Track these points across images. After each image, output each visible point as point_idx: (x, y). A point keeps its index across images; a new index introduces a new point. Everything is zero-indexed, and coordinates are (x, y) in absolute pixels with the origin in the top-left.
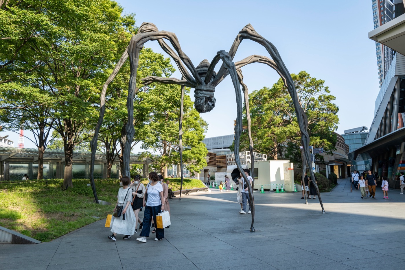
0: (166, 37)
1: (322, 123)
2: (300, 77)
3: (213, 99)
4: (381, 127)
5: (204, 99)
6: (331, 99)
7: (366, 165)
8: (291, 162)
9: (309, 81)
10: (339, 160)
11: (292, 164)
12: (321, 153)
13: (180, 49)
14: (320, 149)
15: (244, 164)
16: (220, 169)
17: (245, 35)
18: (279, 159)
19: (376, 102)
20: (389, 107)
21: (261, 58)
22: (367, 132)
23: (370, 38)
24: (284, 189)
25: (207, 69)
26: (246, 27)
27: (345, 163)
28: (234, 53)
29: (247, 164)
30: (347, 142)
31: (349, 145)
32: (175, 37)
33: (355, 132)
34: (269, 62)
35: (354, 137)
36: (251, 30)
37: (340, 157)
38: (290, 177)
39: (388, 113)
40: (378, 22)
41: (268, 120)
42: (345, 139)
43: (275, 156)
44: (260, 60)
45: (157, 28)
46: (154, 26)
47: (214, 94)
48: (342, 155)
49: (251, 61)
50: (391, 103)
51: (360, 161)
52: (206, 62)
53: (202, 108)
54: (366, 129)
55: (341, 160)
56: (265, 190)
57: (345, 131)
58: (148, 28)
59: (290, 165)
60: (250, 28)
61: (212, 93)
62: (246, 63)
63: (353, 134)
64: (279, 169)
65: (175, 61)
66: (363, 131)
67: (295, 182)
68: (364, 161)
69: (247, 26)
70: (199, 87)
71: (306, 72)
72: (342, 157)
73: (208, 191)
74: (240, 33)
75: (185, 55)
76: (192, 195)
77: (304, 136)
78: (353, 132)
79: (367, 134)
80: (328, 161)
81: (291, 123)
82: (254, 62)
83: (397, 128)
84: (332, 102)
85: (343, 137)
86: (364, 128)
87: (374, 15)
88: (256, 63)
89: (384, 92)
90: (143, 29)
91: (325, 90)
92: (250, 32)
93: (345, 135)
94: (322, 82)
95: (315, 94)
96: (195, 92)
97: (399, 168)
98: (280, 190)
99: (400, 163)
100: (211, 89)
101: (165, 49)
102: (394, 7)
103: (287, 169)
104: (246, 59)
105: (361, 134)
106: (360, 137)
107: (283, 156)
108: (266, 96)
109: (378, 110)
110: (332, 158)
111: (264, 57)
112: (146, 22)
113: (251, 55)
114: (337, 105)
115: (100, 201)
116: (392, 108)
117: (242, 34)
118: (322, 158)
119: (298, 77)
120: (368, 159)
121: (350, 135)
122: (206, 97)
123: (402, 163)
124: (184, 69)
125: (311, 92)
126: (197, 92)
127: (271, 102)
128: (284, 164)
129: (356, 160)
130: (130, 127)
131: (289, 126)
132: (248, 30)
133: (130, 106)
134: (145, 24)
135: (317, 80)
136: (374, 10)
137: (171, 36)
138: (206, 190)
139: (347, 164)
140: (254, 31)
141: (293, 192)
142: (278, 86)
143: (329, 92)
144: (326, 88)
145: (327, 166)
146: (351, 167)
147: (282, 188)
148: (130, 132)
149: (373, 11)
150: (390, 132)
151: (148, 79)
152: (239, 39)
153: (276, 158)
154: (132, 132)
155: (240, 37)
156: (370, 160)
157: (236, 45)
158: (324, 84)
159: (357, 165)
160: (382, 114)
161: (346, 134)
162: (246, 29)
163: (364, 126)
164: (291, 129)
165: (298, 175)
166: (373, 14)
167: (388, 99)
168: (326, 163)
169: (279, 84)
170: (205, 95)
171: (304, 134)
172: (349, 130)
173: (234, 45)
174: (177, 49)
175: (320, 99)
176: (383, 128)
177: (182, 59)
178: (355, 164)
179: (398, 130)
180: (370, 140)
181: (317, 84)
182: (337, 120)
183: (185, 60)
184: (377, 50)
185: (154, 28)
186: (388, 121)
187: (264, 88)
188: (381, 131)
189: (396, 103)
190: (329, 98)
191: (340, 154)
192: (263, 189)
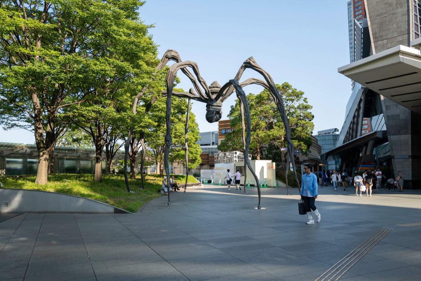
0: (190, 65)
1: (300, 129)
2: (283, 87)
3: (221, 112)
4: (350, 131)
5: (215, 112)
6: (308, 108)
7: (336, 164)
8: (273, 162)
9: (290, 91)
10: (312, 159)
11: (274, 163)
12: (298, 154)
13: (199, 74)
14: (298, 151)
15: (232, 162)
16: (202, 166)
17: (248, 65)
18: (261, 159)
19: (346, 106)
20: (356, 114)
21: (258, 81)
22: (338, 134)
23: (339, 72)
24: (267, 185)
25: (219, 89)
26: (249, 59)
27: (317, 163)
28: (239, 78)
29: (234, 162)
30: (320, 143)
31: (321, 146)
32: (197, 66)
33: (328, 133)
34: (264, 84)
35: (327, 138)
36: (253, 62)
37: (314, 157)
38: (272, 175)
39: (355, 119)
40: (352, 26)
41: (254, 124)
42: (318, 139)
43: (258, 155)
44: (257, 82)
45: (178, 54)
46: (177, 53)
47: (221, 109)
48: (315, 155)
49: (250, 82)
50: (358, 110)
51: (331, 161)
52: (216, 83)
53: (212, 120)
54: (338, 131)
55: (314, 160)
56: (251, 185)
57: (318, 132)
58: (172, 55)
59: (273, 165)
60: (253, 60)
61: (220, 108)
62: (246, 84)
63: (325, 135)
64: (263, 168)
65: (192, 82)
66: (334, 133)
67: (276, 179)
68: (334, 161)
69: (251, 59)
70: (210, 103)
71: (289, 84)
72: (315, 157)
73: (201, 186)
74: (244, 63)
75: (202, 79)
76: (189, 189)
77: (290, 144)
78: (326, 133)
79: (338, 135)
80: (303, 161)
81: (273, 128)
82: (252, 83)
83: (361, 135)
84: (309, 111)
85: (317, 138)
86: (336, 130)
87: (349, 19)
88: (254, 84)
89: (353, 99)
90: (168, 55)
91: (304, 100)
92: (252, 63)
93: (318, 136)
94: (302, 93)
95: (295, 103)
96: (207, 106)
97: (360, 168)
98: (263, 185)
99: (361, 164)
100: (220, 105)
101: (184, 72)
102: (363, 29)
103: (270, 168)
104: (246, 81)
105: (333, 135)
106: (332, 138)
107: (263, 156)
108: (253, 103)
109: (347, 116)
110: (306, 158)
111: (260, 80)
112: (171, 49)
113: (250, 78)
114: (313, 114)
115: (130, 191)
116: (358, 115)
117: (246, 64)
118: (298, 158)
119: (281, 88)
120: (338, 159)
121: (323, 136)
122: (216, 111)
123: (362, 164)
124: (199, 88)
125: (292, 100)
126: (208, 106)
127: (257, 109)
128: (268, 164)
129: (327, 160)
130: (168, 136)
131: (272, 130)
132: (251, 62)
133: (169, 120)
134: (169, 51)
135: (298, 91)
136: (349, 13)
137: (194, 65)
138: (199, 185)
139: (319, 163)
140: (255, 63)
141: (275, 187)
142: (264, 94)
143: (307, 102)
144: (305, 98)
145: (302, 165)
146: (323, 166)
147: (265, 184)
148: (169, 140)
149: (348, 15)
150: (356, 138)
151: (165, 93)
152: (243, 68)
153: (258, 158)
154: (170, 139)
155: (244, 66)
156: (340, 160)
157: (241, 72)
158: (303, 95)
159: (328, 165)
160: (351, 119)
161: (320, 135)
162: (249, 61)
163: (336, 128)
164: (274, 133)
165: (279, 173)
166: (349, 17)
167: (356, 107)
168: (301, 162)
169: (264, 93)
170: (216, 110)
171: (290, 143)
172: (322, 131)
173: (240, 72)
174: (197, 74)
175: (298, 108)
176: (351, 131)
177: (200, 81)
178: (326, 163)
179: (362, 136)
180: (340, 143)
181: (298, 95)
182: (313, 126)
183: (202, 83)
184: (350, 54)
185: (176, 54)
186: (355, 126)
187: (250, 94)
188: (350, 135)
189: (361, 111)
190: (306, 108)
191: (313, 155)
192: (249, 185)
